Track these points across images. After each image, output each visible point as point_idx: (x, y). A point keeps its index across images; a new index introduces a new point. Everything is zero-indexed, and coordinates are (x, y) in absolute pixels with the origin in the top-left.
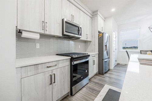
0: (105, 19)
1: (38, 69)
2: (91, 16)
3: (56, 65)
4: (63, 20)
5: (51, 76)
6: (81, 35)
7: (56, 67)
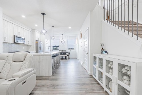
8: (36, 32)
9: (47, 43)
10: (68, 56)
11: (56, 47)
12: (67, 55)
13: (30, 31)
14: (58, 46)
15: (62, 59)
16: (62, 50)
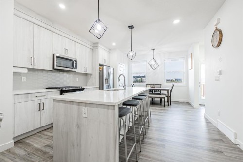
0: (110, 50)
1: (28, 97)
2: (92, 48)
3: (45, 96)
4: (54, 54)
5: (40, 104)
6: (76, 68)
7: (45, 97)
8: (99, 48)
9: (122, 69)
10: (166, 98)
11: (140, 79)
12: (164, 96)
13: (89, 46)
14: (144, 77)
15: (153, 103)
16: (153, 84)
